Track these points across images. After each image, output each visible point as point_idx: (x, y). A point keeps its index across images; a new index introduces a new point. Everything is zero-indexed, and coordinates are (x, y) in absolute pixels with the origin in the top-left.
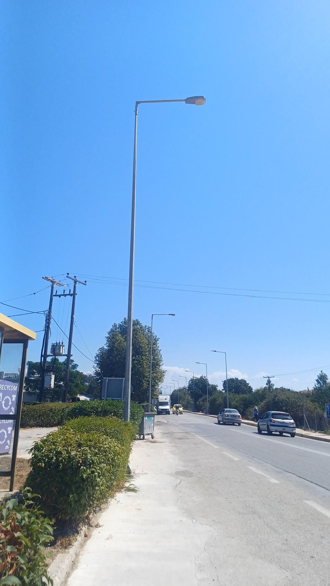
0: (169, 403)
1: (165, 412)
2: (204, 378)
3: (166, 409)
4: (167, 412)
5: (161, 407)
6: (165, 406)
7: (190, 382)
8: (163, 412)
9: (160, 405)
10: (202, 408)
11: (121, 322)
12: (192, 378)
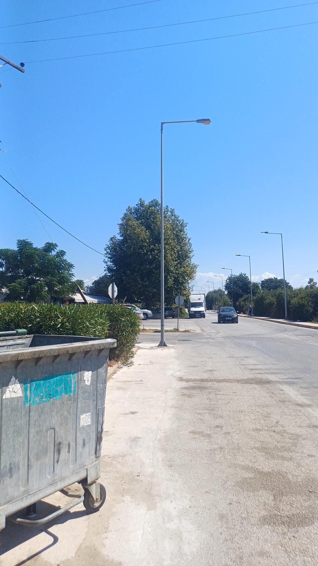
0: (203, 304)
1: (199, 315)
2: (244, 276)
3: (201, 312)
4: (201, 315)
5: (193, 309)
6: (199, 307)
7: (228, 280)
8: (196, 315)
9: (192, 307)
10: (244, 309)
11: (137, 205)
12: (230, 276)
